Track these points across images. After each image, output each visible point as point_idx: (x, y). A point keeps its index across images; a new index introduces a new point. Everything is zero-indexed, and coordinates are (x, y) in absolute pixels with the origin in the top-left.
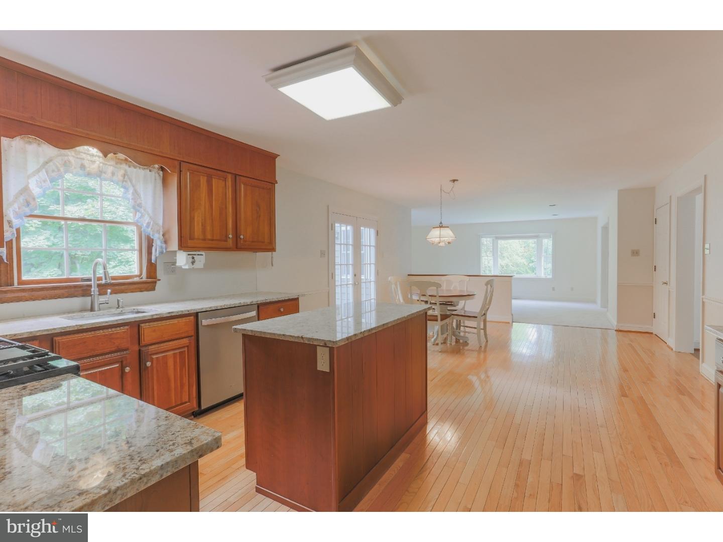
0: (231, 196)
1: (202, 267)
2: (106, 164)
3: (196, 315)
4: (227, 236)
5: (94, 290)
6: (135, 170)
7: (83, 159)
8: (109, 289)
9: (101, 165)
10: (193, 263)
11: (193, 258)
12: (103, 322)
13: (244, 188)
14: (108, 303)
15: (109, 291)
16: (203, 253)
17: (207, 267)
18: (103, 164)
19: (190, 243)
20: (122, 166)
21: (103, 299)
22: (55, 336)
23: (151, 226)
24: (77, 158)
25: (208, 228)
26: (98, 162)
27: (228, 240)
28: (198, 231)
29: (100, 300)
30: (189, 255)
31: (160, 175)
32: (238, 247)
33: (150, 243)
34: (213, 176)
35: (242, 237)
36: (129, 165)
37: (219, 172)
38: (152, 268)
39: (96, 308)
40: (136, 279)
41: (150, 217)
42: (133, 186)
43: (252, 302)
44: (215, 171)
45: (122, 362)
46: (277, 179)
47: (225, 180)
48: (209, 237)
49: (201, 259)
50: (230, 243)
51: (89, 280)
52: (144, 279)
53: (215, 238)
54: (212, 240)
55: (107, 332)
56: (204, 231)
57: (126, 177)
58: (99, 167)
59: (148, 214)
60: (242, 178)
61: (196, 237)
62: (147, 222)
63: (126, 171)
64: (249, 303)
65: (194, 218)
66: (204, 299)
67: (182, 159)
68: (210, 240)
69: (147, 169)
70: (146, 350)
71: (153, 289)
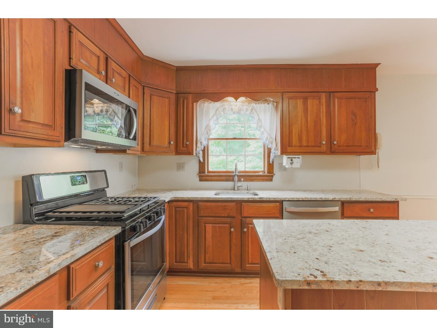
0: (325, 111)
1: (299, 167)
2: (243, 105)
3: (281, 202)
4: (321, 143)
5: (236, 178)
6: (259, 105)
7: (232, 105)
8: (242, 178)
9: (240, 106)
10: (292, 164)
11: (292, 160)
12: (220, 198)
13: (337, 101)
14: (242, 187)
15: (242, 179)
16: (300, 157)
17: (303, 167)
18: (241, 105)
19: (289, 149)
20: (251, 105)
21: (240, 184)
22: (199, 202)
23: (268, 140)
24: (230, 105)
25: (304, 138)
26: (238, 105)
27: (322, 146)
28: (295, 141)
29: (238, 184)
30: (288, 158)
31: (274, 106)
32: (332, 150)
33: (269, 150)
34: (308, 98)
35: (335, 143)
36: (255, 103)
37: (313, 94)
38: (271, 167)
39: (236, 189)
40: (261, 174)
41: (268, 134)
42: (258, 115)
43: (335, 198)
44: (310, 94)
45: (230, 224)
46: (377, 87)
47: (320, 98)
48: (304, 143)
49: (298, 161)
50: (324, 148)
51: (233, 172)
52: (266, 174)
53: (309, 145)
54: (308, 146)
55: (224, 204)
56: (300, 139)
57: (253, 110)
58: (239, 108)
59: (267, 132)
60: (336, 94)
61: (294, 145)
62: (266, 137)
63: (253, 107)
64: (330, 199)
65: (292, 131)
66: (305, 191)
67: (283, 91)
68: (305, 146)
69: (266, 103)
70: (245, 220)
71: (271, 180)
